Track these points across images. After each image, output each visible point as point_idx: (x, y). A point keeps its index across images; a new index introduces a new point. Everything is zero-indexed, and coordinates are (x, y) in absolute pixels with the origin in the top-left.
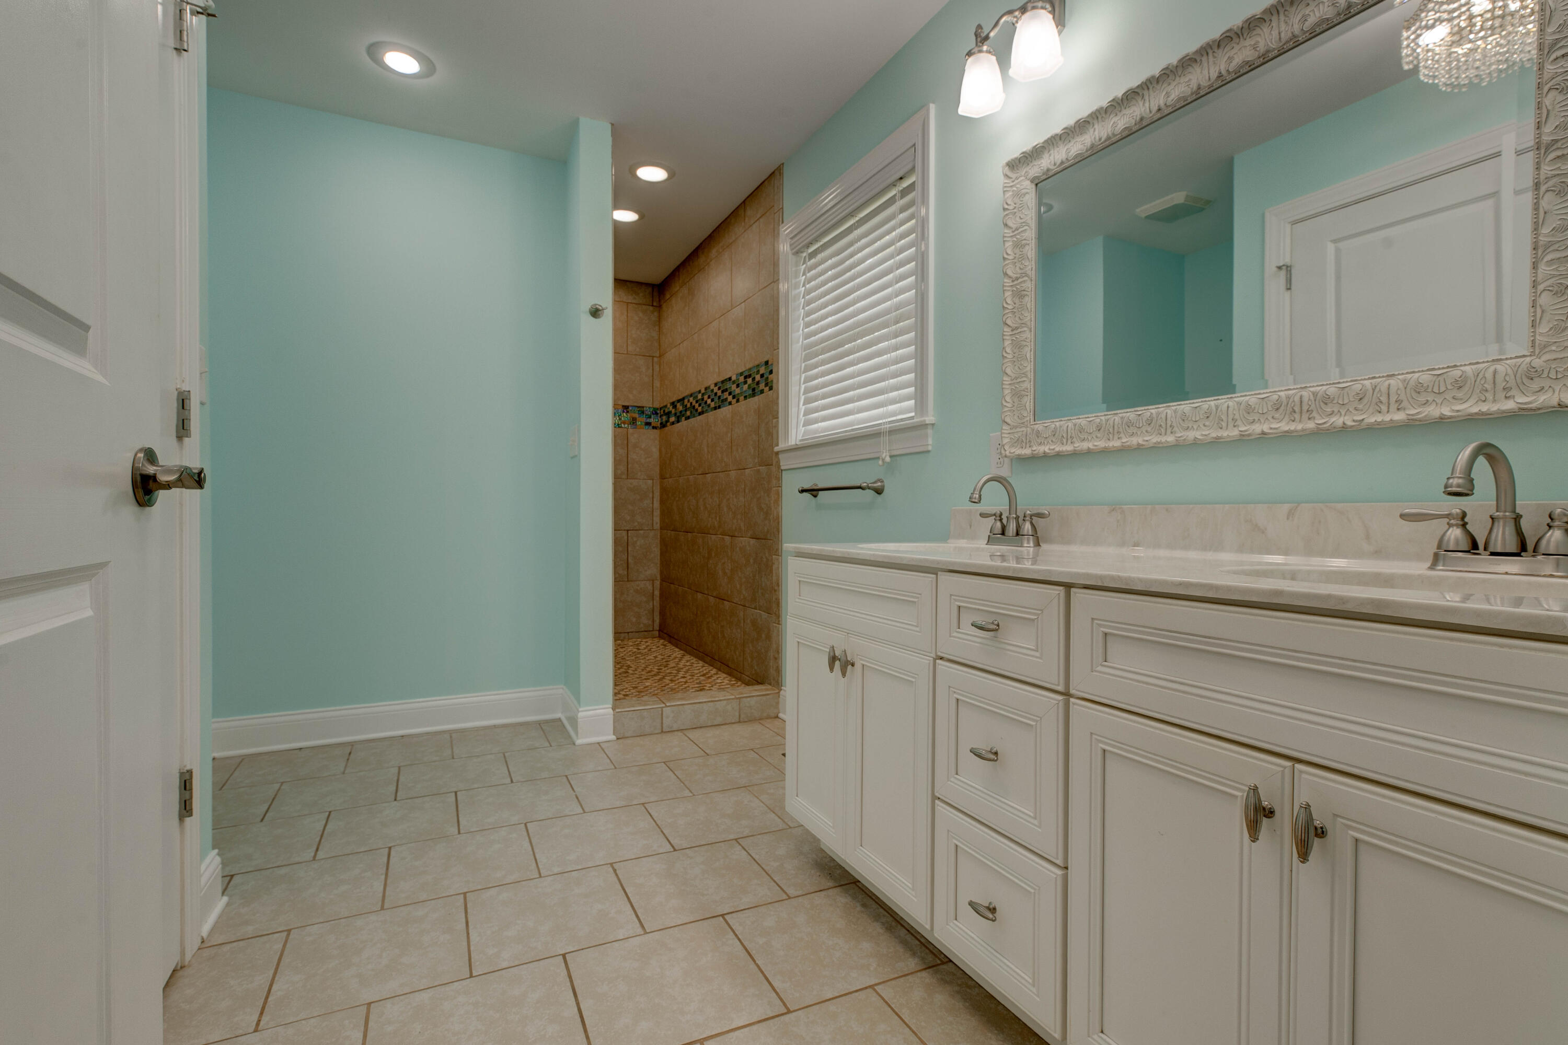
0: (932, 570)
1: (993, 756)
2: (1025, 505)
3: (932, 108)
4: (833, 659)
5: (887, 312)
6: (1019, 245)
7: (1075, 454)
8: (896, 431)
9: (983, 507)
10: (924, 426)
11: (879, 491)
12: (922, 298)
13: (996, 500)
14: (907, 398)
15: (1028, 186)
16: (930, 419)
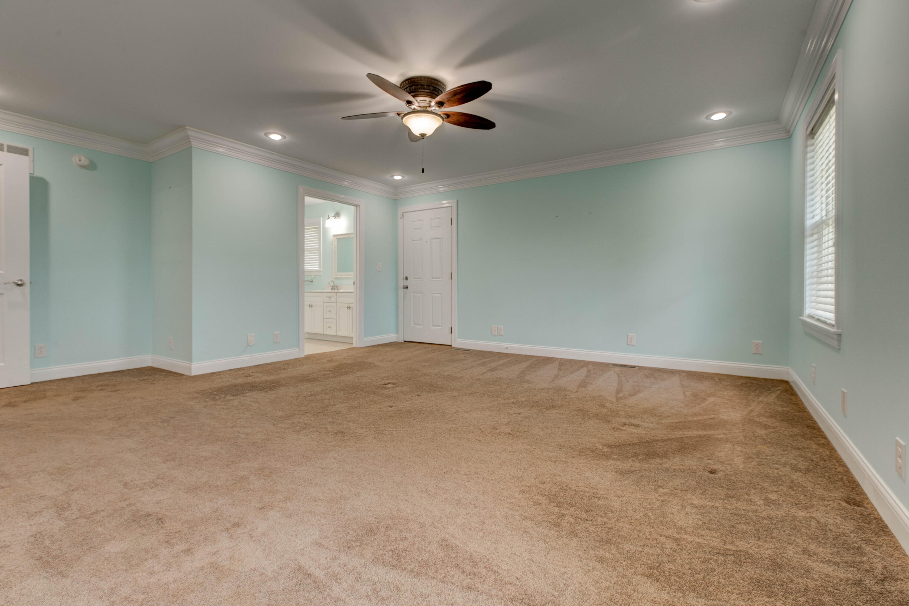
0: (323, 292)
1: (330, 311)
2: (336, 285)
3: (321, 218)
4: (309, 306)
5: (313, 248)
6: (335, 247)
7: (342, 278)
8: (316, 271)
9: (330, 285)
10: (320, 271)
11: (312, 282)
12: (320, 245)
13: (332, 284)
14: (317, 265)
15: (336, 239)
16: (321, 270)
